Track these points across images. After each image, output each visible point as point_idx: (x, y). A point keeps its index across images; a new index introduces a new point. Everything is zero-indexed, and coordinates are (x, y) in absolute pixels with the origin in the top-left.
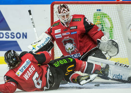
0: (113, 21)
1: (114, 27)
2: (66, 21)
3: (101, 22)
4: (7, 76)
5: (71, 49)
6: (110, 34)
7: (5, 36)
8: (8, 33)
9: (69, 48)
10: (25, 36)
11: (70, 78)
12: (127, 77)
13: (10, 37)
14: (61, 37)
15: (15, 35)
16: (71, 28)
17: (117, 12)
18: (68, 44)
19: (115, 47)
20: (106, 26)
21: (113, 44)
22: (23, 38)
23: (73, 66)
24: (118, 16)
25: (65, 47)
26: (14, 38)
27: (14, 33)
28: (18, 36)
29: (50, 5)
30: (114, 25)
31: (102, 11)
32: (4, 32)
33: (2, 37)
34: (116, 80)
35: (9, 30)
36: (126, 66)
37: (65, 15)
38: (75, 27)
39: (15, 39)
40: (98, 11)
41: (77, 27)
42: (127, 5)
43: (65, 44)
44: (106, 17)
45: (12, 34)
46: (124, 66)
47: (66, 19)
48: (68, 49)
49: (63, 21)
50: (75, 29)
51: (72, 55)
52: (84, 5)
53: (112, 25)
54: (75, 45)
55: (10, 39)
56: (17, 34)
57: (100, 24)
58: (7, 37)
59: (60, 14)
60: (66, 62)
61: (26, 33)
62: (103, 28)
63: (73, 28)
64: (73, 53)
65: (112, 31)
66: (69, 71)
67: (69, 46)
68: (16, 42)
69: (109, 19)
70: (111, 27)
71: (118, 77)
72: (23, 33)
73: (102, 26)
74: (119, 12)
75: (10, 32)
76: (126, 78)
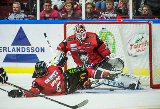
0: (115, 37)
1: (116, 43)
2: (82, 39)
3: (106, 38)
4: (36, 82)
5: (85, 60)
6: (113, 48)
7: (26, 50)
8: (29, 48)
9: (84, 59)
10: (43, 50)
11: (84, 85)
12: (129, 84)
13: (30, 51)
14: (77, 50)
15: (35, 49)
16: (86, 44)
17: (118, 30)
18: (83, 56)
19: (121, 63)
20: (110, 42)
21: (120, 61)
22: (41, 52)
23: (85, 74)
24: (119, 33)
25: (80, 58)
26: (34, 51)
27: (34, 48)
28: (37, 50)
29: (63, 25)
30: (116, 41)
31: (106, 30)
32: (26, 47)
33: (24, 51)
34: (119, 87)
35: (30, 45)
36: (127, 75)
37: (82, 34)
38: (89, 43)
39: (35, 53)
40: (103, 30)
41: (91, 43)
42: (127, 24)
43: (80, 55)
44: (109, 34)
45: (33, 49)
46: (125, 75)
47: (83, 38)
48: (82, 59)
49: (80, 39)
50: (89, 44)
51: (87, 65)
52: (92, 24)
53: (114, 41)
54: (88, 56)
55: (30, 53)
56: (36, 48)
57: (105, 40)
58: (28, 51)
59: (78, 33)
60: (79, 70)
61: (44, 48)
62: (107, 43)
63: (88, 43)
64: (87, 63)
65: (114, 46)
66: (83, 78)
67: (83, 57)
68: (35, 55)
69: (111, 36)
70: (113, 43)
71: (120, 85)
72: (41, 48)
73: (106, 42)
74: (120, 30)
75: (30, 47)
76: (127, 85)
